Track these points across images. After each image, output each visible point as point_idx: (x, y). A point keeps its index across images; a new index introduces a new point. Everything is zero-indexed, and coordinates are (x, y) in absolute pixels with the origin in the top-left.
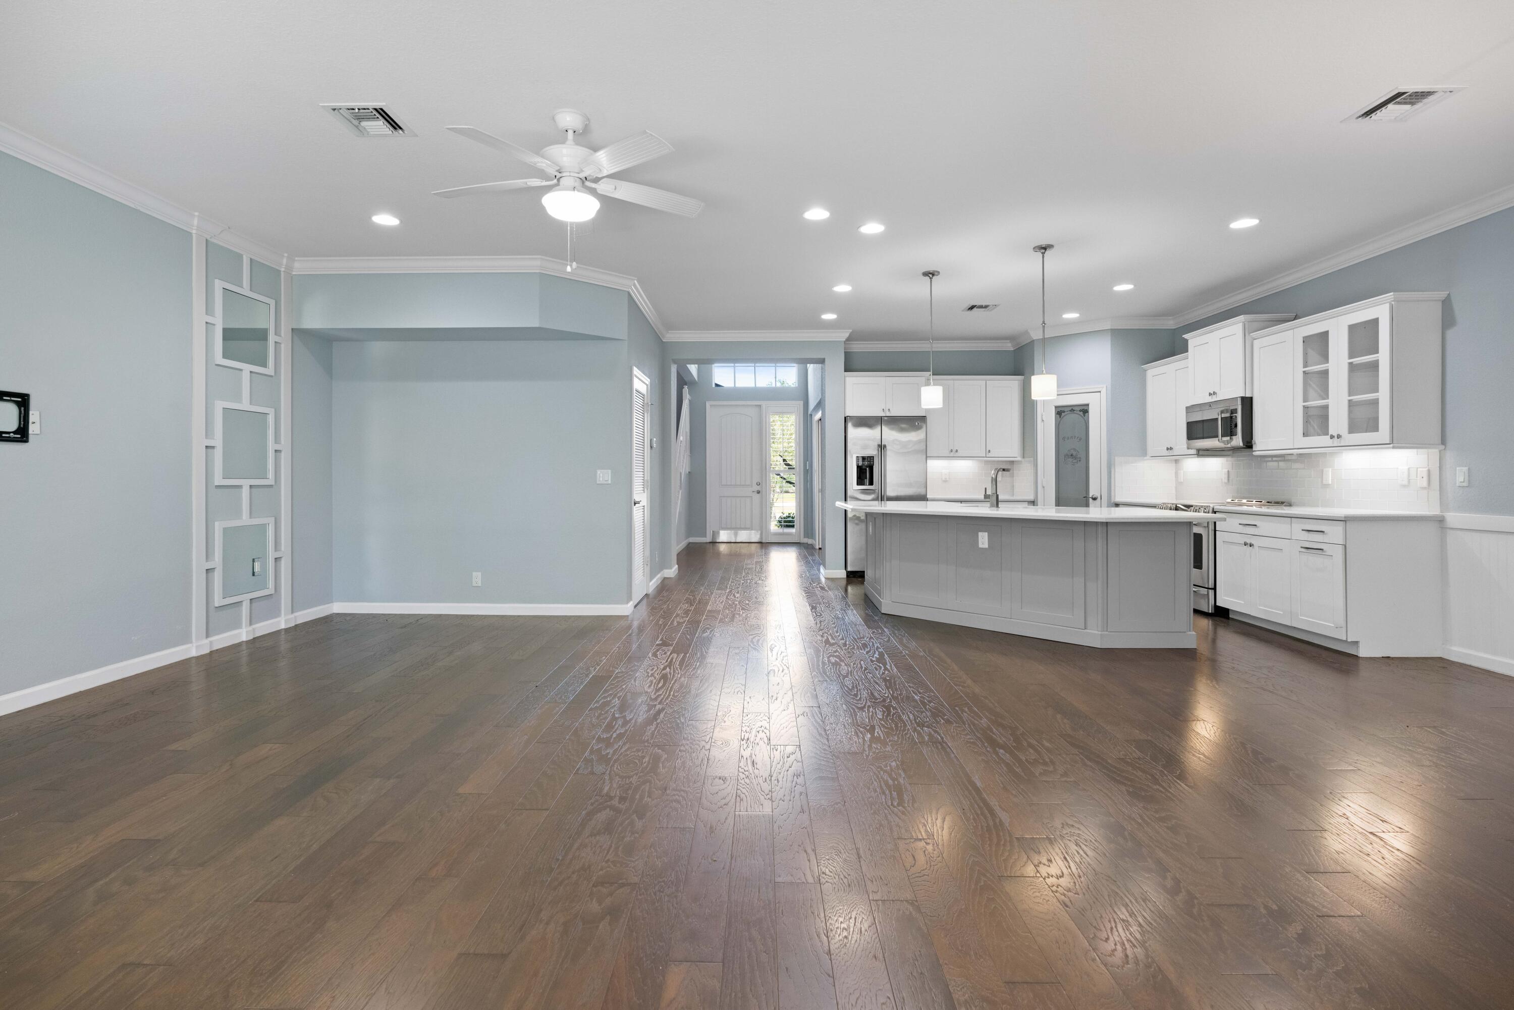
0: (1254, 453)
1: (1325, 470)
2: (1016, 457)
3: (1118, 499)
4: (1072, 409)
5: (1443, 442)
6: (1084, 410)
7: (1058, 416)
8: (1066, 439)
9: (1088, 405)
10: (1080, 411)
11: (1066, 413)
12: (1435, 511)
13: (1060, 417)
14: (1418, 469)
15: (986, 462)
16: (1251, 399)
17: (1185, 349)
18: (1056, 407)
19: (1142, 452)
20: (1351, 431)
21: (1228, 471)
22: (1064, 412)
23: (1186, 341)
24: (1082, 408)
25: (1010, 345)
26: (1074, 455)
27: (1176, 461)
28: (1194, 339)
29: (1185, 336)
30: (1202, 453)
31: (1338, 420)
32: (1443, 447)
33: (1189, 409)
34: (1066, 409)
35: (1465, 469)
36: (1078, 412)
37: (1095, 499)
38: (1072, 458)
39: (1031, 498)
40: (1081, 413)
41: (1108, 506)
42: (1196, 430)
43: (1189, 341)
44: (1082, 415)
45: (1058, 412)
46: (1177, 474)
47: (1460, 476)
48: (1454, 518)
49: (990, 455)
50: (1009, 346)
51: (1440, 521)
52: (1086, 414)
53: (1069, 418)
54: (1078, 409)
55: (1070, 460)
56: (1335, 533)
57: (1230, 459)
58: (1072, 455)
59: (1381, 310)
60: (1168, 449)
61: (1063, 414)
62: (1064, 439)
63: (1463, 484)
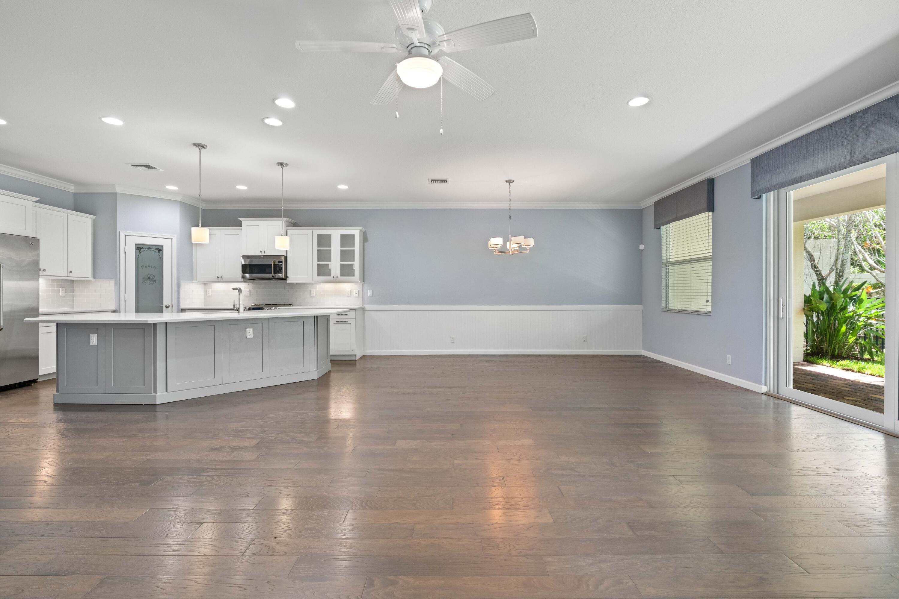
0: (287, 282)
2: (89, 278)
3: (183, 306)
4: (149, 247)
5: (364, 281)
6: (159, 249)
7: (138, 251)
8: (144, 267)
9: (162, 246)
10: (156, 249)
11: (144, 249)
12: (361, 306)
13: (139, 251)
14: (355, 290)
15: (52, 280)
16: (286, 257)
17: (239, 224)
18: (136, 244)
19: (192, 278)
20: (341, 275)
21: (250, 290)
22: (143, 248)
23: (241, 222)
24: (158, 247)
26: (151, 278)
28: (246, 222)
29: (240, 219)
30: (246, 280)
31: (335, 271)
32: (363, 283)
33: (246, 257)
34: (144, 247)
35: (371, 290)
36: (155, 250)
37: (167, 307)
38: (150, 280)
40: (157, 251)
41: (178, 312)
42: (246, 268)
43: (243, 222)
44: (158, 252)
45: (138, 248)
46: (205, 291)
47: (370, 293)
48: (368, 307)
49: (71, 275)
51: (363, 309)
52: (161, 252)
53: (145, 253)
54: (155, 248)
55: (148, 281)
57: (251, 284)
58: (149, 278)
59: (356, 232)
60: (218, 277)
61: (141, 249)
62: (143, 267)
63: (371, 296)
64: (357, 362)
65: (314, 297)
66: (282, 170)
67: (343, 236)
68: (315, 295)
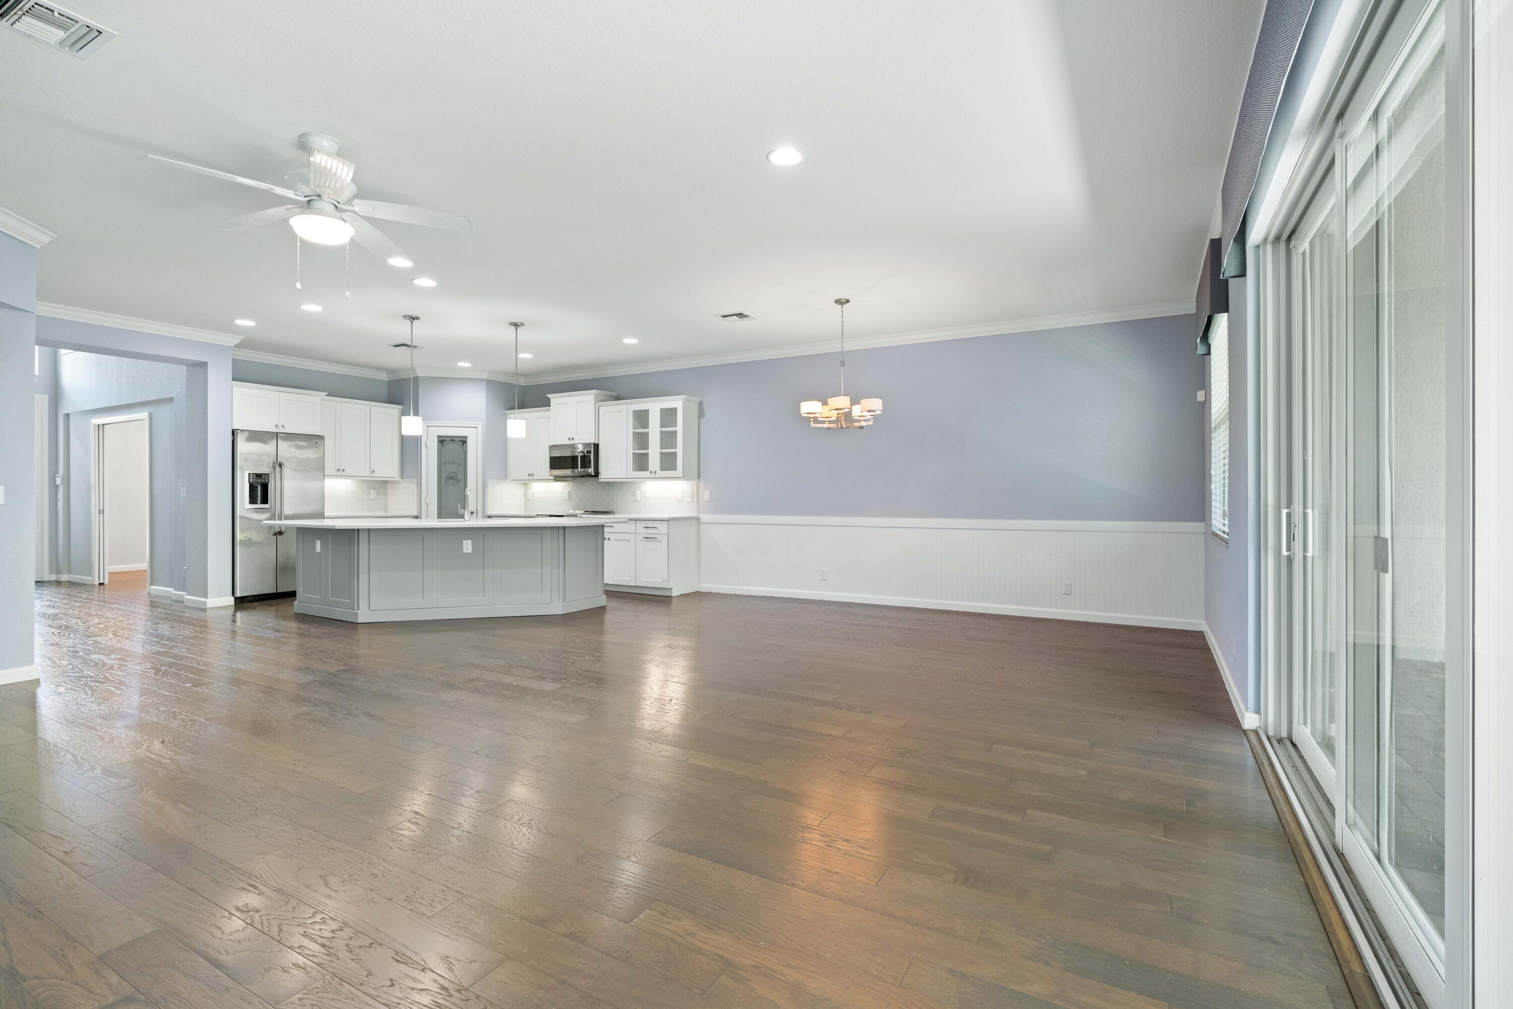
0: (599, 480)
1: (636, 491)
2: (395, 478)
3: (490, 513)
4: (453, 439)
5: (699, 477)
6: (463, 441)
7: (440, 444)
8: (447, 464)
9: (466, 437)
10: (460, 441)
11: (446, 443)
12: (695, 515)
13: (442, 445)
14: (688, 492)
15: (363, 481)
16: (598, 445)
17: (547, 403)
18: (438, 437)
19: (504, 475)
20: (661, 469)
21: (569, 492)
22: (446, 441)
23: (549, 399)
24: (462, 439)
25: (385, 375)
26: (454, 477)
27: (525, 484)
28: (556, 399)
29: (549, 396)
30: (557, 479)
31: (654, 461)
32: (698, 480)
33: (552, 447)
34: (447, 439)
35: (709, 492)
36: (458, 442)
37: (471, 513)
38: (453, 480)
39: (415, 513)
40: (461, 443)
41: (483, 518)
42: (556, 463)
43: (551, 400)
44: (461, 445)
45: (440, 441)
46: (526, 494)
47: (706, 495)
48: (704, 517)
49: (374, 475)
50: (384, 377)
51: (697, 519)
52: (465, 444)
53: (449, 446)
54: (459, 439)
55: (451, 481)
56: (663, 528)
57: (570, 483)
58: (452, 477)
59: (676, 402)
60: (529, 475)
61: (444, 442)
62: (445, 463)
63: (708, 500)
64: (673, 599)
65: (638, 501)
66: (516, 331)
67: (663, 411)
68: (639, 499)
